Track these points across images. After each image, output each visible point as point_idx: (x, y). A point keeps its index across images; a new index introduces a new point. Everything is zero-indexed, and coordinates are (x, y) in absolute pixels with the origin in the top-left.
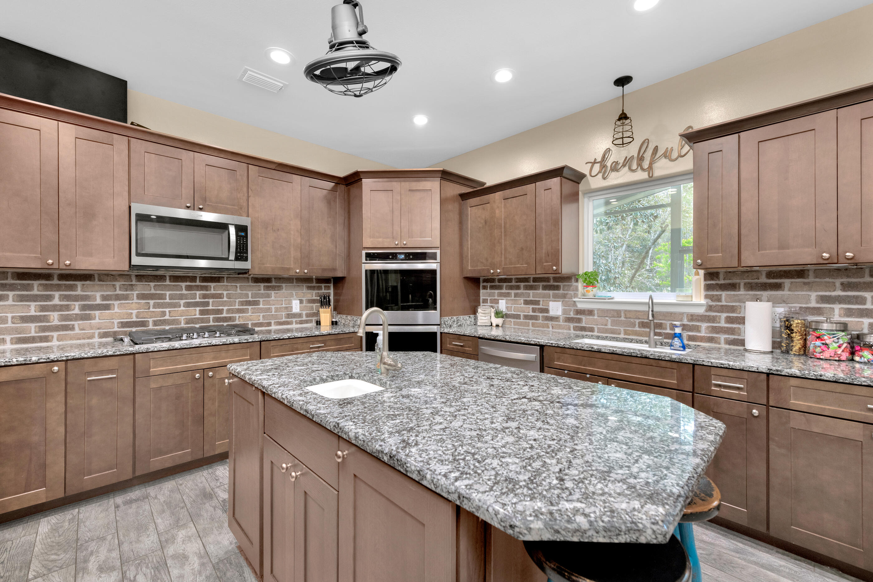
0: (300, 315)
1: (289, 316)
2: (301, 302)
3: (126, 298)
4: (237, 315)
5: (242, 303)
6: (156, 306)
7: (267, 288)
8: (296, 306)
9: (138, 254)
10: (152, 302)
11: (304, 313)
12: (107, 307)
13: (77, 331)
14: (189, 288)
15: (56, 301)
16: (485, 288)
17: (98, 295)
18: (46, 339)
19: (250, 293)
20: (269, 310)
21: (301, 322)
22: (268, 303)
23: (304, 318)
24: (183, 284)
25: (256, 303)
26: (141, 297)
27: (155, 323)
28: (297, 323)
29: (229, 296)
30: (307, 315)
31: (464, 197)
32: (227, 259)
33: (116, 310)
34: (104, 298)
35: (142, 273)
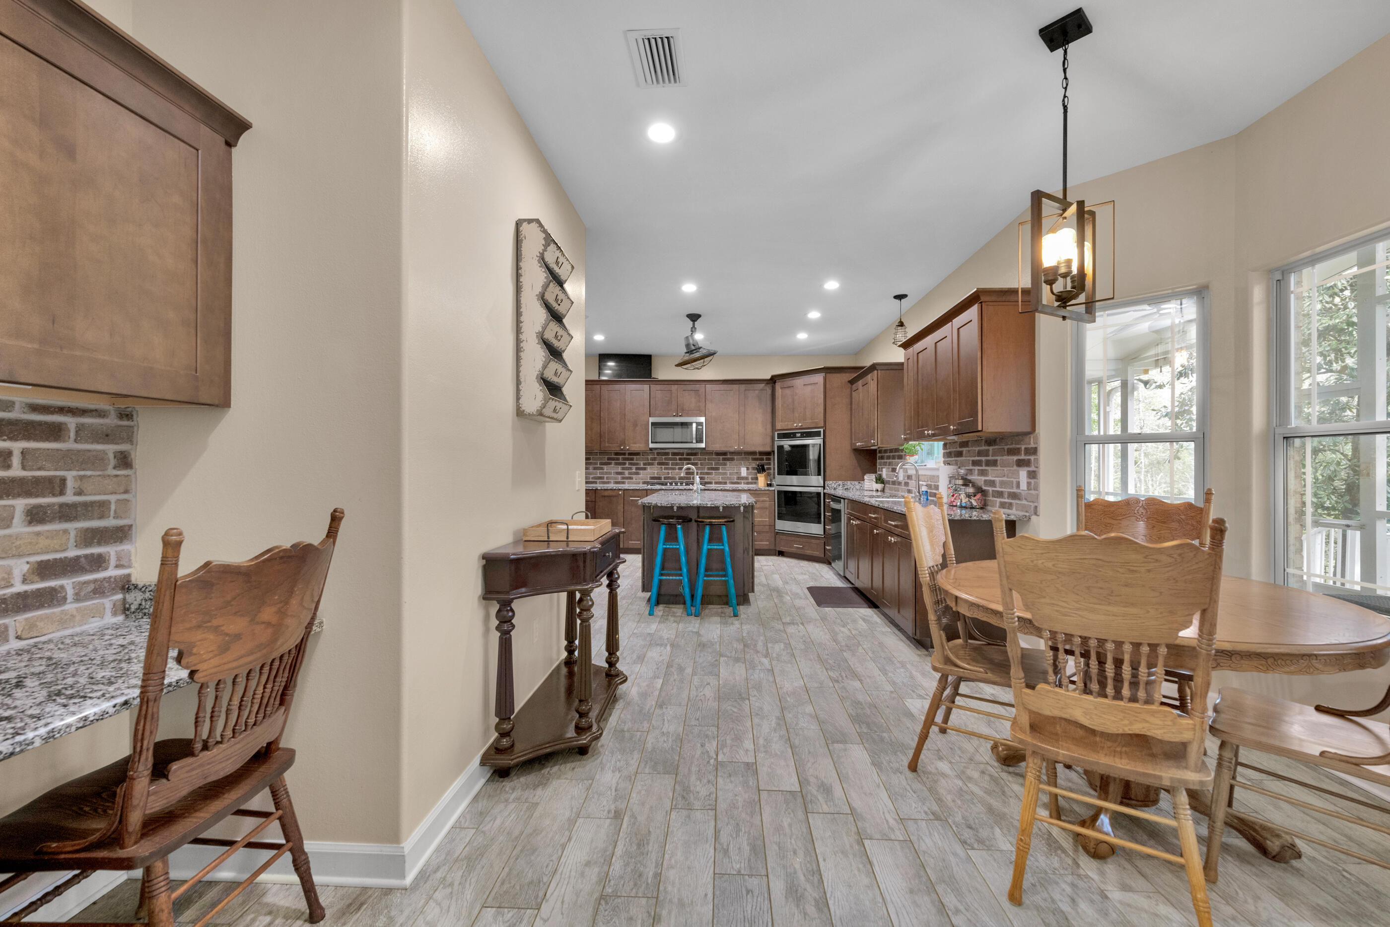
0: (747, 478)
1: (739, 478)
2: (748, 469)
3: (652, 464)
4: (706, 476)
5: (709, 469)
6: (666, 469)
7: (724, 459)
8: (744, 472)
9: (652, 442)
10: (663, 467)
11: (750, 477)
12: (645, 469)
13: (634, 480)
14: (680, 459)
15: (627, 465)
16: (882, 458)
17: (642, 463)
18: (623, 483)
19: (713, 463)
20: (725, 474)
21: (748, 483)
22: (724, 469)
23: (750, 480)
24: (678, 457)
25: (717, 469)
26: (659, 464)
27: (665, 478)
28: (744, 483)
29: (701, 464)
30: (752, 479)
31: (852, 382)
32: (692, 442)
33: (649, 470)
34: (644, 464)
35: (660, 451)
